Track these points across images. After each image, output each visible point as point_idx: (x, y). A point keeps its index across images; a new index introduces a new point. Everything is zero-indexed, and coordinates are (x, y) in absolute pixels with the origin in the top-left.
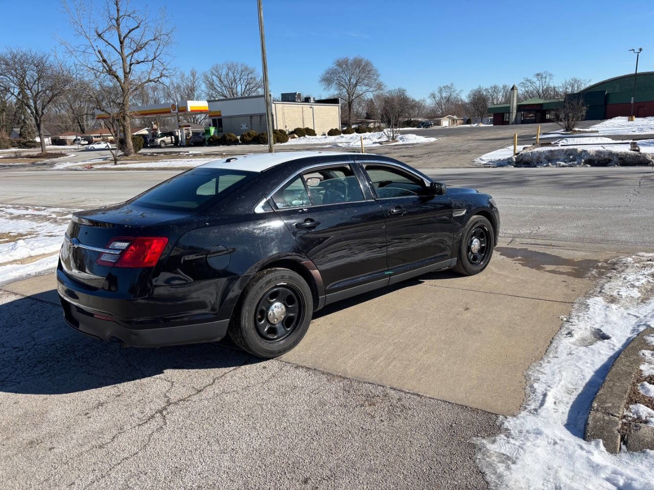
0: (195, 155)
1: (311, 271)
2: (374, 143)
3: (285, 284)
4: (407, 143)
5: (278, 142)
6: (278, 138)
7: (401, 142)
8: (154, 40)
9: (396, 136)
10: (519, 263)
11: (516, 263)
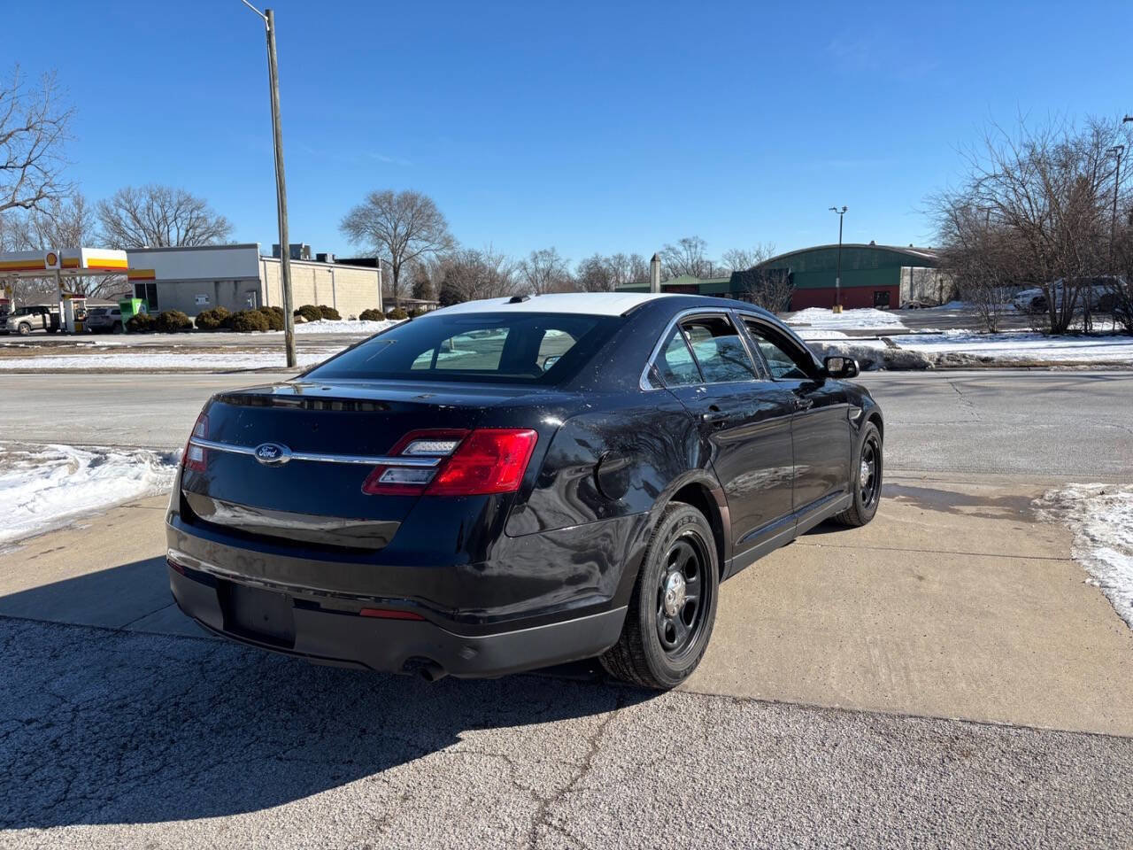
3: (691, 533)
5: (271, 329)
6: (271, 321)
8: (27, 129)
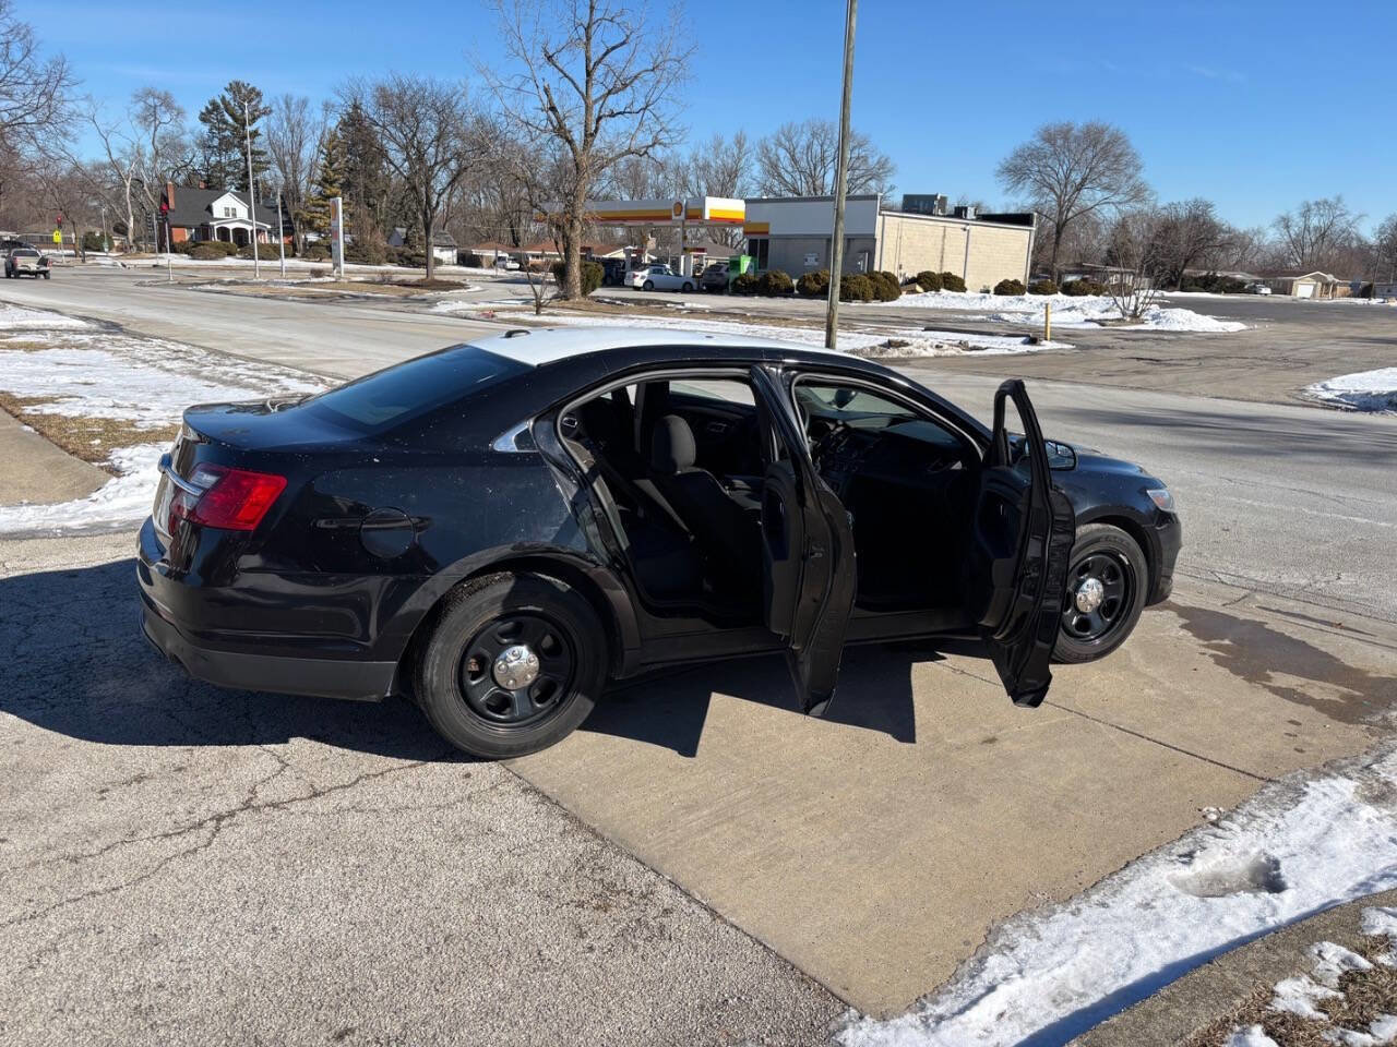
0: (693, 312)
1: (606, 591)
2: (1086, 321)
3: (540, 609)
4: (1166, 329)
5: (876, 298)
6: (878, 290)
7: (1151, 326)
8: (653, 70)
9: (1143, 310)
10: (1212, 656)
11: (1204, 654)
